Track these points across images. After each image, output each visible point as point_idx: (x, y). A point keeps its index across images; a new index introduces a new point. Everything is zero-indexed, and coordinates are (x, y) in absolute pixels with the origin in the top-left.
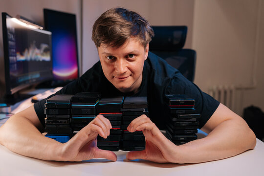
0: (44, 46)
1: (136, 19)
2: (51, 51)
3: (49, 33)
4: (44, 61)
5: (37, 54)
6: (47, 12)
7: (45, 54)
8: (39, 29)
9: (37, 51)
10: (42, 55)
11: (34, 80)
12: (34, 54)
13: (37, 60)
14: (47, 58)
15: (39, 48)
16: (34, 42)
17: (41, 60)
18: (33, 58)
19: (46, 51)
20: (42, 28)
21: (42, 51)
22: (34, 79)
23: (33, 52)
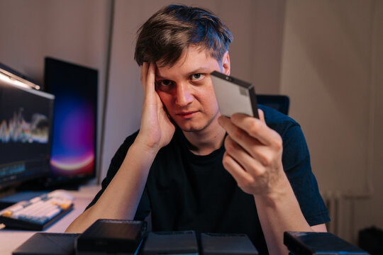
0: (39, 118)
1: (196, 17)
2: (51, 126)
3: (50, 97)
4: (36, 143)
5: (23, 131)
6: (51, 63)
7: (39, 131)
8: (34, 88)
9: (25, 125)
10: (34, 132)
11: (12, 178)
12: (19, 130)
13: (24, 141)
14: (43, 138)
15: (29, 119)
16: (22, 109)
17: (31, 141)
18: (15, 138)
19: (41, 126)
20: (38, 87)
21: (34, 127)
22: (13, 175)
23: (17, 127)
